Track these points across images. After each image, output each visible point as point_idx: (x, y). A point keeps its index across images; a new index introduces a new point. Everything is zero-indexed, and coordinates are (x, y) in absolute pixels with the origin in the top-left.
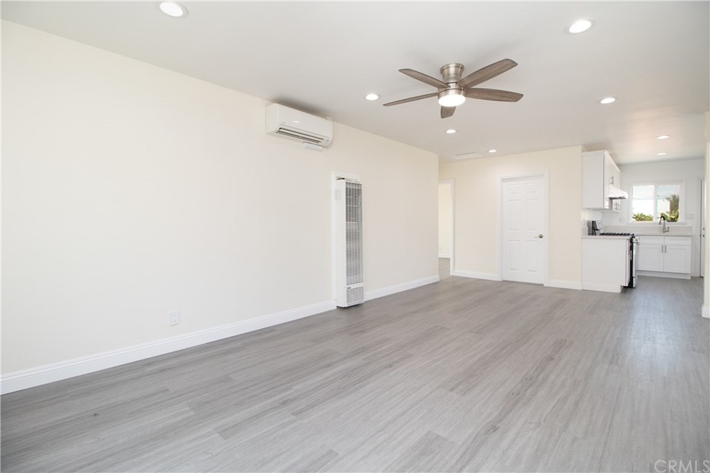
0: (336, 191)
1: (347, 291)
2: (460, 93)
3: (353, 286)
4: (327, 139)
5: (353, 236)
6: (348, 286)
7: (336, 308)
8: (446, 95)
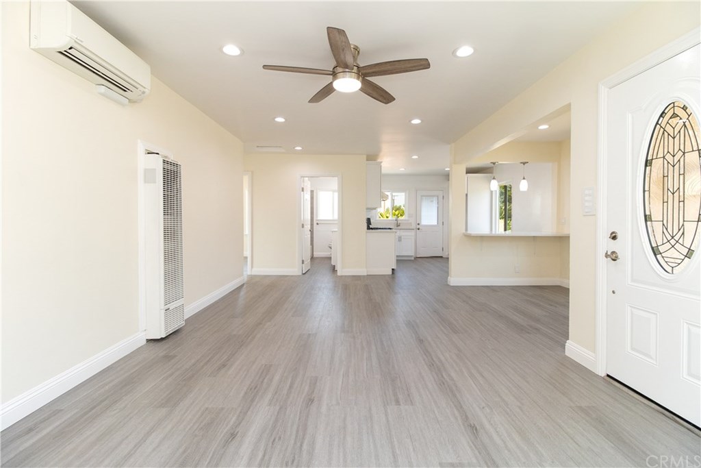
0: (146, 170)
1: (166, 316)
2: (358, 79)
3: (172, 306)
4: (143, 89)
5: (172, 234)
6: (167, 307)
7: (145, 342)
8: (343, 77)
